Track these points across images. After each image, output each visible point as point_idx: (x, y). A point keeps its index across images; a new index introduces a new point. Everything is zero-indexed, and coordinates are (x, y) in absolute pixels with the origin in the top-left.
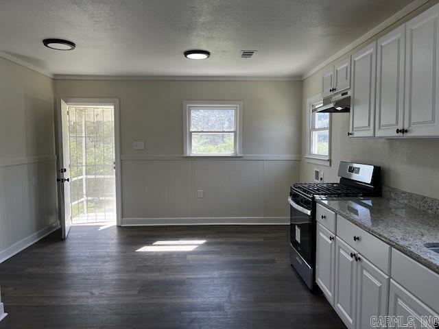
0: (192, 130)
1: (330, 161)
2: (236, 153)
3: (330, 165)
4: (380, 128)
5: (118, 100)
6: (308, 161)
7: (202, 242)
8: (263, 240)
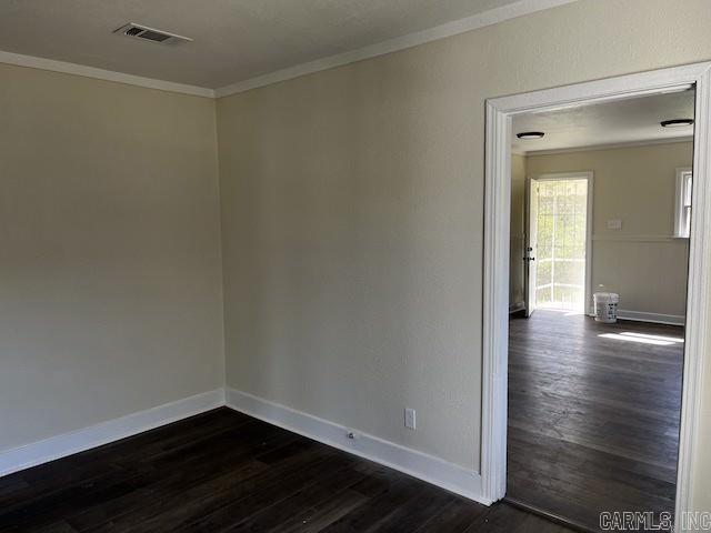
5: (592, 173)
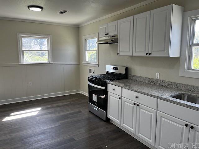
0: (23, 49)
1: (98, 64)
2: (49, 61)
3: (99, 66)
4: (135, 52)
6: (84, 64)
7: (39, 109)
8: (69, 103)
